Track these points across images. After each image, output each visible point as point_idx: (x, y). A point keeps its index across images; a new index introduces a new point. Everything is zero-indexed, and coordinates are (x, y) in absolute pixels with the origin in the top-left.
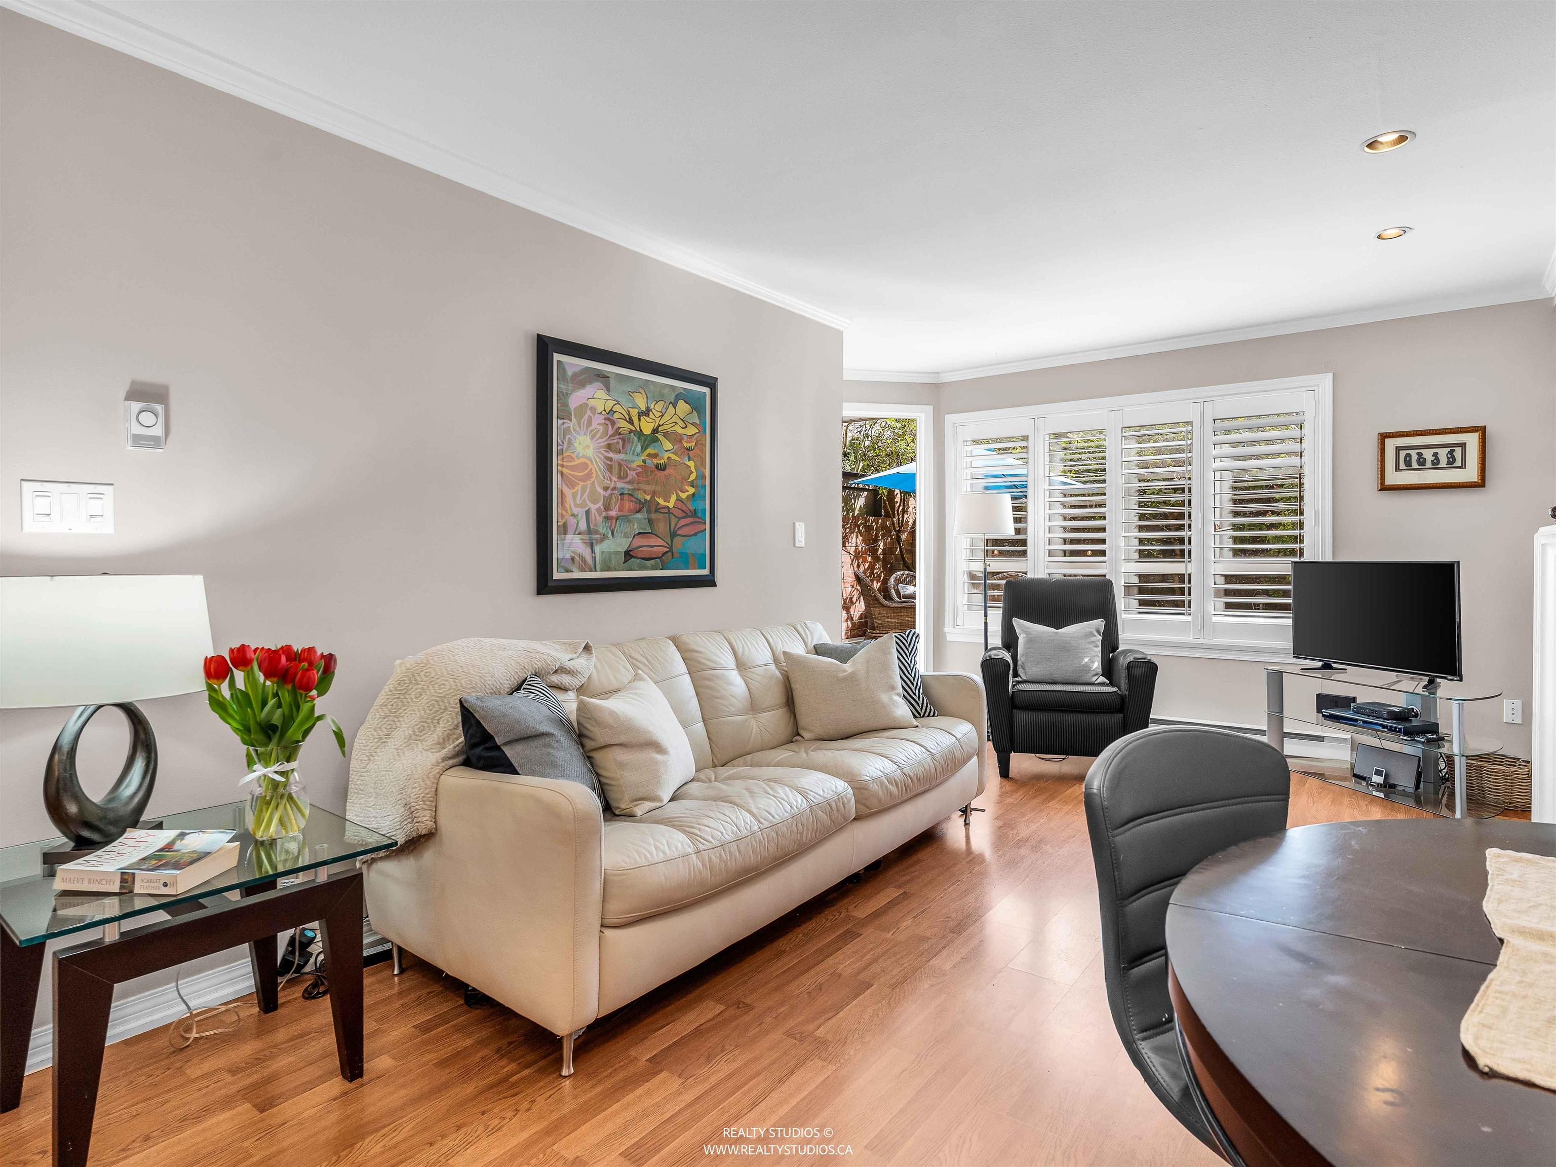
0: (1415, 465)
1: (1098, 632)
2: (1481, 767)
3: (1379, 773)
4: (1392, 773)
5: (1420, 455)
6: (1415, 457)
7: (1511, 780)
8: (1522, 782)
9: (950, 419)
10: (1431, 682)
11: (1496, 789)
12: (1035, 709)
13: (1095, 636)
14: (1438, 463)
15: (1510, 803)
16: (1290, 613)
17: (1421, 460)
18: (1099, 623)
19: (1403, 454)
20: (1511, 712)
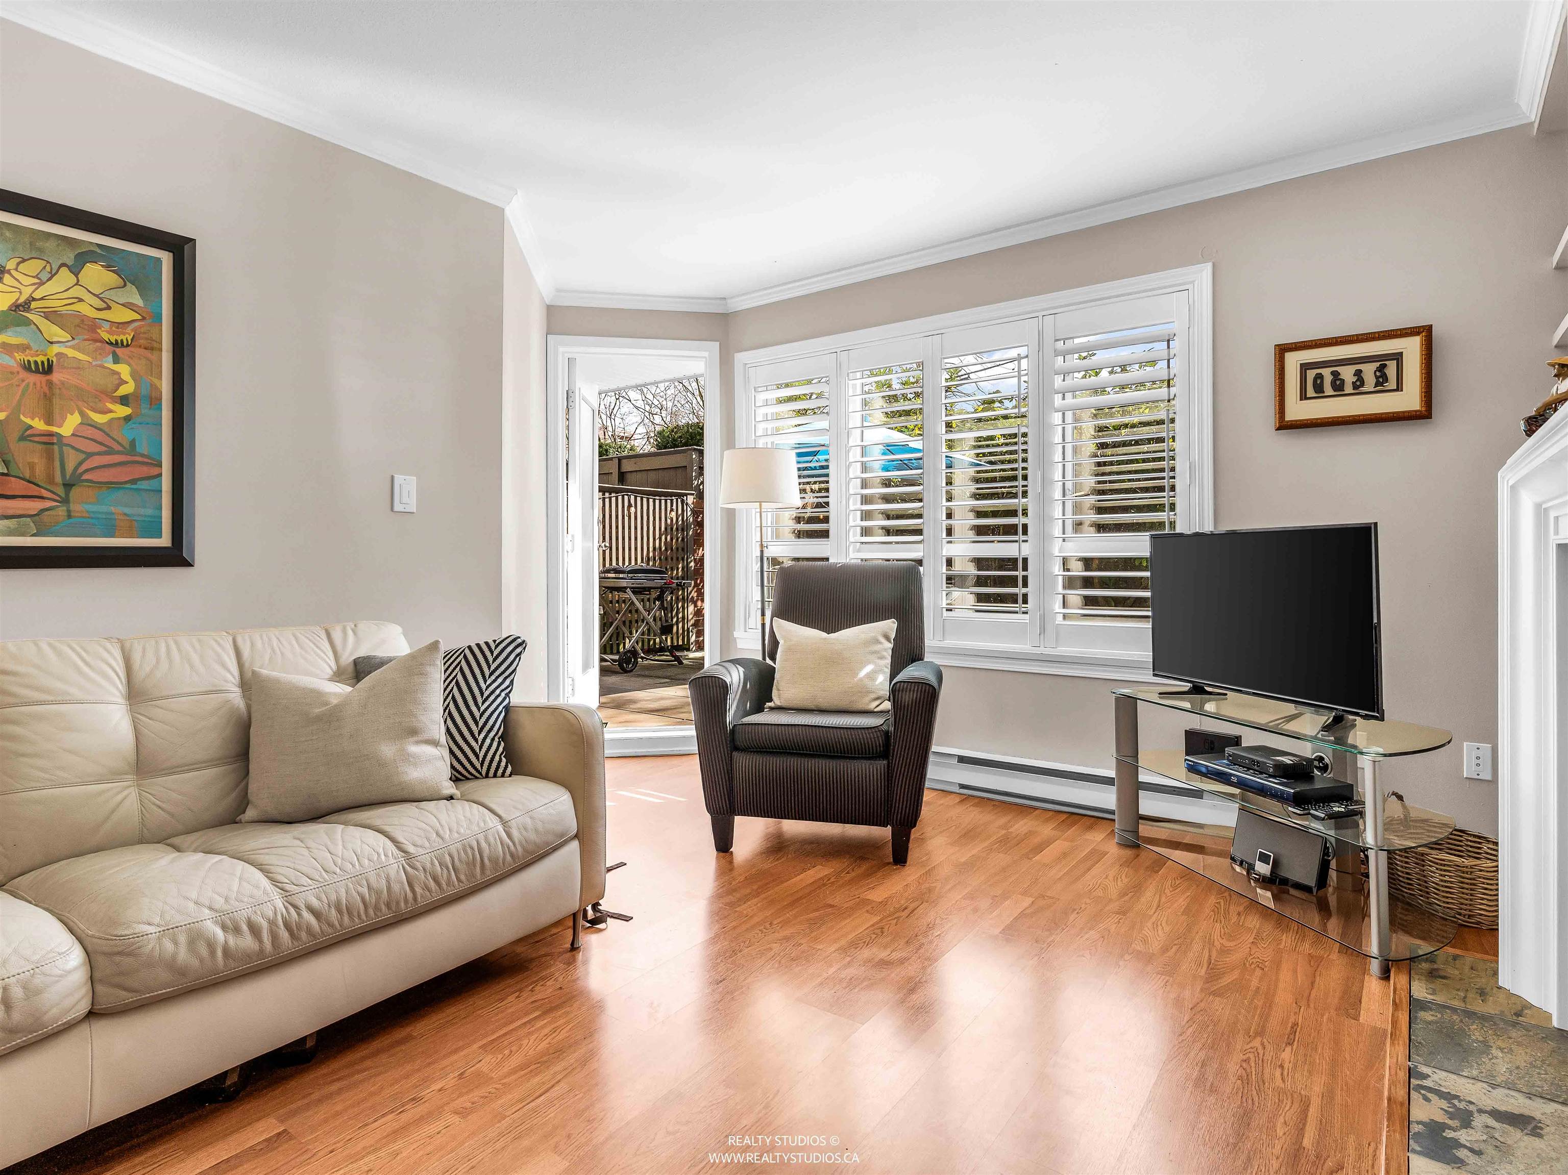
0: (1329, 390)
1: (887, 638)
2: (1422, 855)
3: (1264, 858)
4: (1284, 861)
5: (1335, 374)
6: (1328, 379)
7: (1471, 879)
8: (1488, 884)
9: (741, 358)
10: (1338, 720)
11: (1447, 892)
12: (765, 752)
13: (880, 643)
14: (1363, 384)
15: (1470, 916)
16: (1149, 611)
17: (1338, 383)
18: (890, 625)
19: (1311, 374)
20: (1475, 762)
